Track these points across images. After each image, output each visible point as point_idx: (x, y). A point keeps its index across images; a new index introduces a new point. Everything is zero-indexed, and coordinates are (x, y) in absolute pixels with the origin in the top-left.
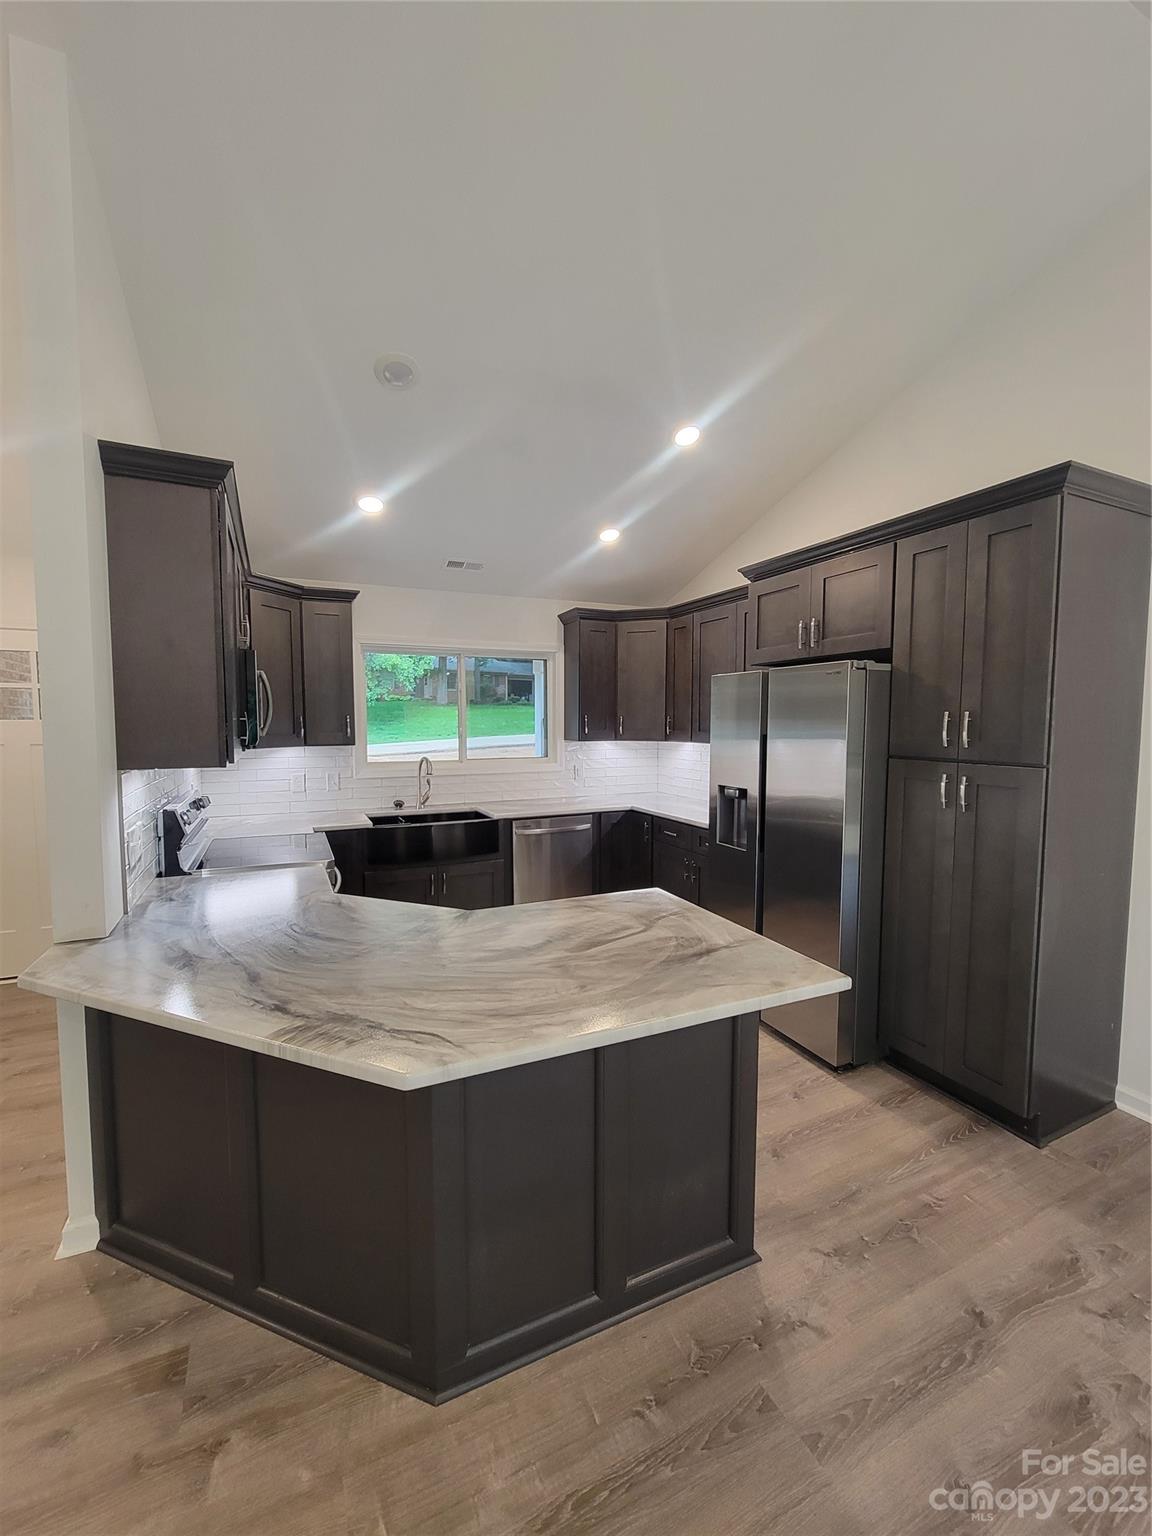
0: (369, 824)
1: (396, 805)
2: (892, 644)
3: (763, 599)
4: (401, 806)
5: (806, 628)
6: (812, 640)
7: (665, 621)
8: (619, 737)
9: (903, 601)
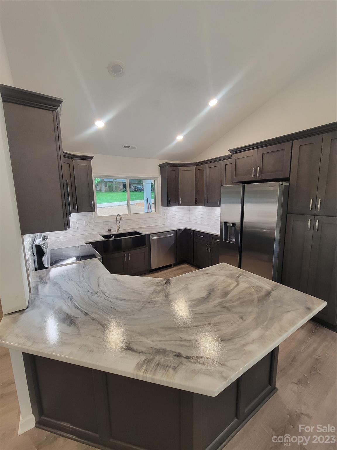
0: (103, 239)
1: (109, 231)
2: (290, 176)
3: (237, 161)
4: (111, 231)
5: (255, 171)
6: (258, 174)
7: (195, 167)
8: (180, 205)
9: (295, 162)
